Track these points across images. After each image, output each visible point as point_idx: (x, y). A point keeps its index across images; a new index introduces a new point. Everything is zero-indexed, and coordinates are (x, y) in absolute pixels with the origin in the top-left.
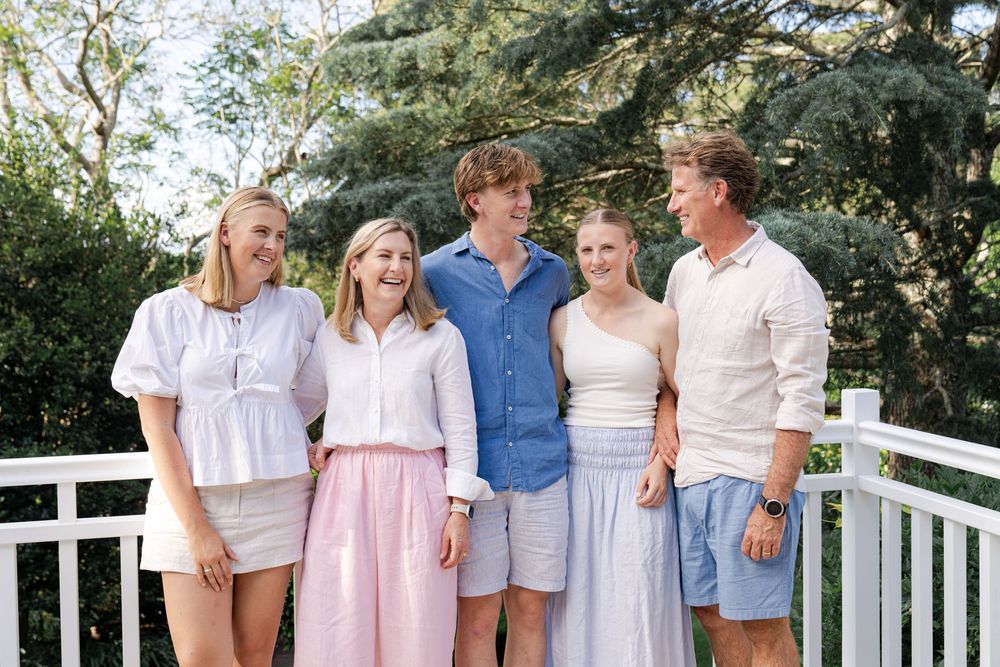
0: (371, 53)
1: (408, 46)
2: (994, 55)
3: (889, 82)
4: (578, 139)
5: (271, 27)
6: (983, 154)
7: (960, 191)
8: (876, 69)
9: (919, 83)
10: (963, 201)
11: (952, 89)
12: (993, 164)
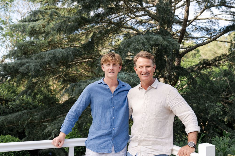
0: (23, 25)
1: (34, 24)
2: (182, 35)
3: (153, 39)
4: (74, 50)
5: (7, 20)
6: (179, 59)
7: (173, 68)
8: (151, 36)
9: (161, 39)
10: (174, 70)
11: (170, 42)
12: (181, 62)
